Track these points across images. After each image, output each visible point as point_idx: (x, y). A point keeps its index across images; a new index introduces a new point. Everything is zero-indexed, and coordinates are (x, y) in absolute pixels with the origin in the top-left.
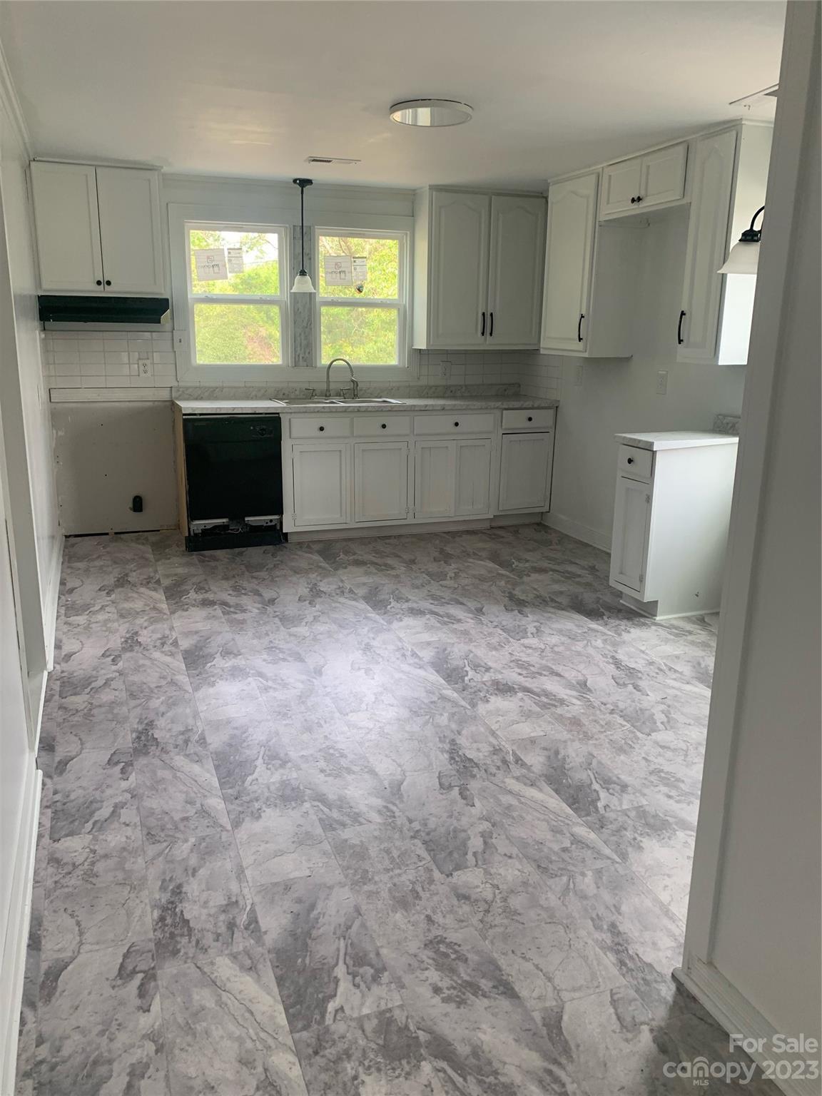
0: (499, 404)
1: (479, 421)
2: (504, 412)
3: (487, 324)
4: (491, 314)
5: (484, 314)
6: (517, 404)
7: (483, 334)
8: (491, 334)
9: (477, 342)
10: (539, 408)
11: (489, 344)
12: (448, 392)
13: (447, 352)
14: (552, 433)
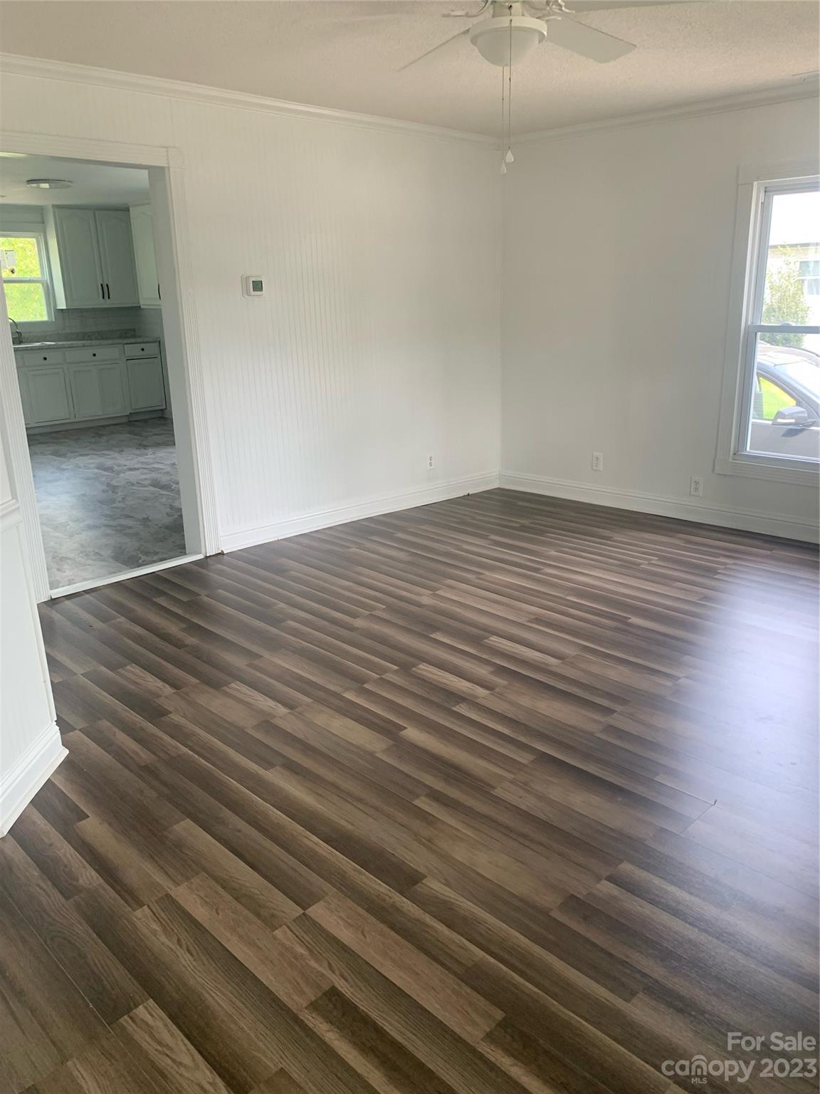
0: (120, 341)
1: (109, 352)
2: (126, 346)
3: (105, 291)
4: (107, 285)
5: (102, 285)
6: (133, 340)
7: (103, 298)
8: (109, 298)
9: (100, 303)
10: (147, 342)
11: (107, 304)
12: (85, 336)
13: (81, 310)
14: (159, 358)
